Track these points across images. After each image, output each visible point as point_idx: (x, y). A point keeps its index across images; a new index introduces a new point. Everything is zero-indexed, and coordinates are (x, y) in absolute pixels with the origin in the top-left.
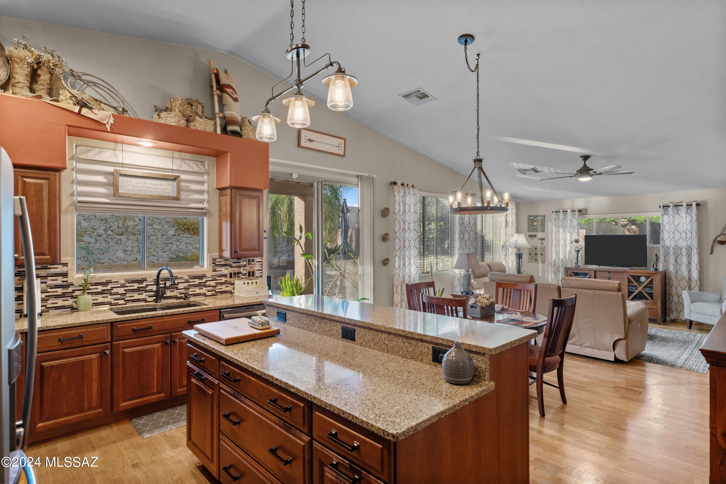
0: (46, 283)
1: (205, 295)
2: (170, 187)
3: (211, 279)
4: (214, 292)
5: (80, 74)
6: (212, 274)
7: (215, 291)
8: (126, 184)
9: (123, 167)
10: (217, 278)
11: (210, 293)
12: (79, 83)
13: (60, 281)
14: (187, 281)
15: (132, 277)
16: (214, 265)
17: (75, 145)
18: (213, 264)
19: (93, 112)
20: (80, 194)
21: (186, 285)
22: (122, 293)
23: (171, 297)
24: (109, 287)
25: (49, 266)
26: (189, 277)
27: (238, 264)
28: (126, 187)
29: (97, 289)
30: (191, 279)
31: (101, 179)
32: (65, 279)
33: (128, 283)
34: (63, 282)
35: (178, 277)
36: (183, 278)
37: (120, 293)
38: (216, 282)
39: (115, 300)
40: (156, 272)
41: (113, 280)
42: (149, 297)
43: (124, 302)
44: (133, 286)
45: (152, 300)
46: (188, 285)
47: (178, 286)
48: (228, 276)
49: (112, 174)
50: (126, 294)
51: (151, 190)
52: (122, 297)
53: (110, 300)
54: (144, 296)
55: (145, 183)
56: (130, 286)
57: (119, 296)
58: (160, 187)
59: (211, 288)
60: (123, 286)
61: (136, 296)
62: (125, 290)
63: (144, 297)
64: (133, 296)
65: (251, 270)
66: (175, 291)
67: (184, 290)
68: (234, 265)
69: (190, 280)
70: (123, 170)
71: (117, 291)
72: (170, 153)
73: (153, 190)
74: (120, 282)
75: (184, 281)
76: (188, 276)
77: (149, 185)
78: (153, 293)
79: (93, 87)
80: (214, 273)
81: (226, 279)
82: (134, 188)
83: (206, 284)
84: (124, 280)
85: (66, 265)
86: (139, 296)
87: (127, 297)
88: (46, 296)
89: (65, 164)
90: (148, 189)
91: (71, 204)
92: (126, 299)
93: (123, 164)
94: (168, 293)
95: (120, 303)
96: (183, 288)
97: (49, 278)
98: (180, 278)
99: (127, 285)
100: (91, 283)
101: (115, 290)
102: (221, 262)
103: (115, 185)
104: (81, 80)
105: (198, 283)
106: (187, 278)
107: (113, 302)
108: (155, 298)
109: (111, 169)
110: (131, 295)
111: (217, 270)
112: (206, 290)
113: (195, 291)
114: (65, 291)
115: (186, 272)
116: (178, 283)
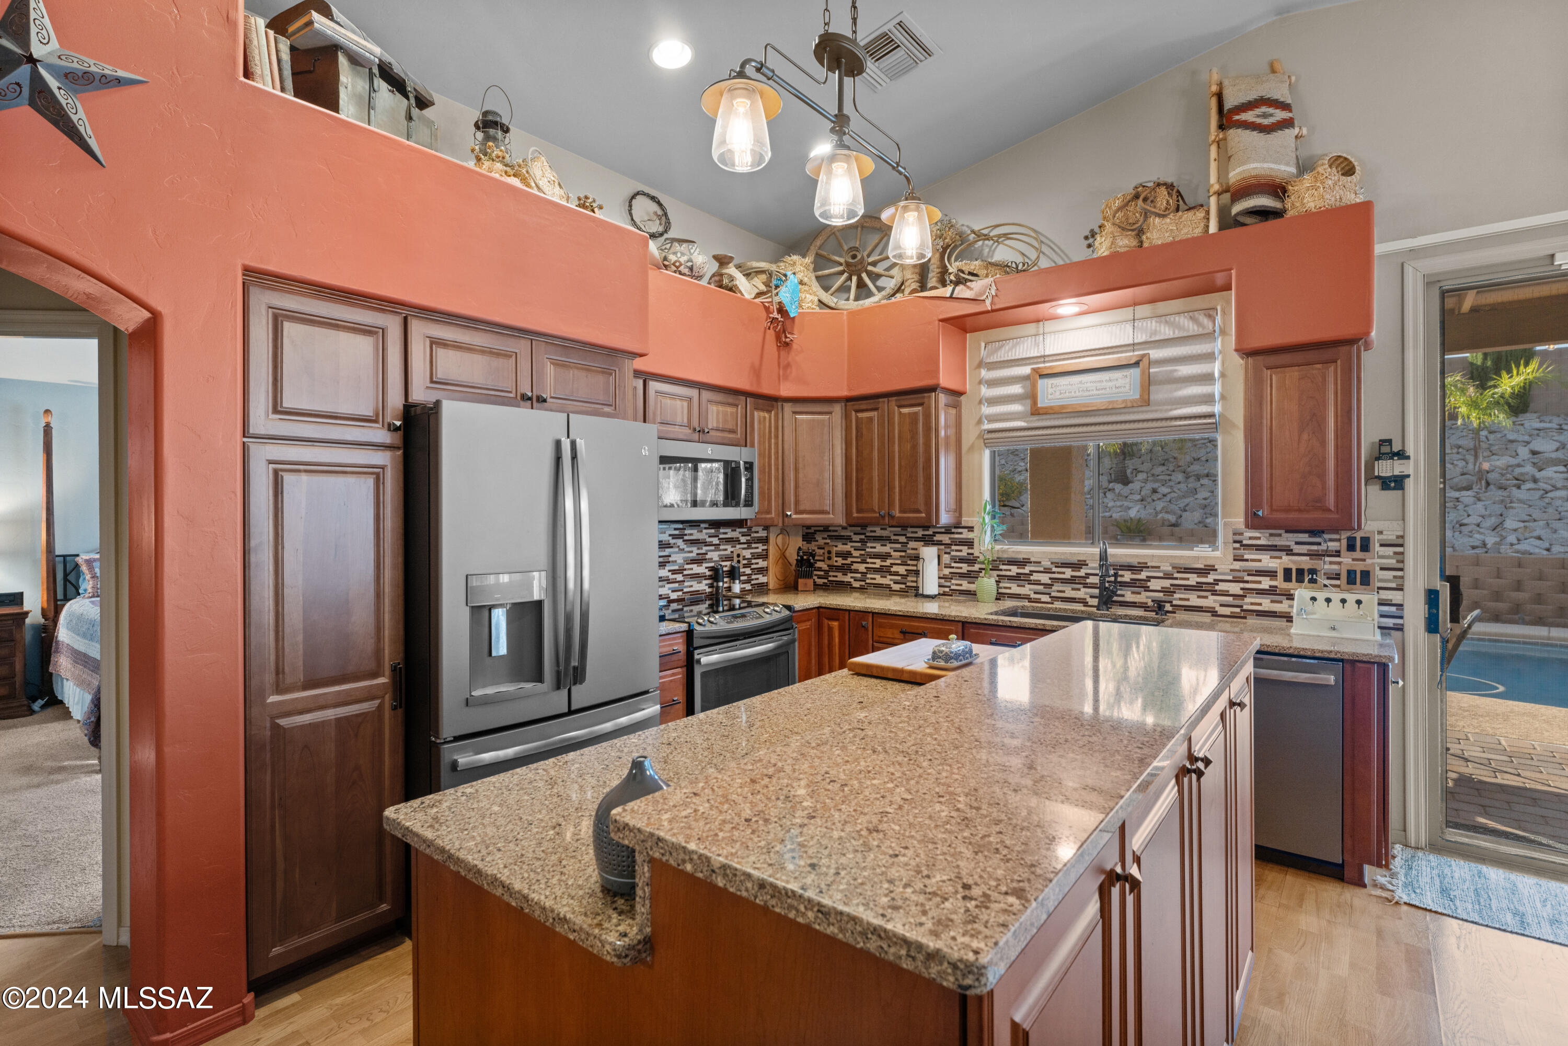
0: (950, 553)
1: (1214, 613)
2: (1128, 380)
3: (1230, 578)
4: (1238, 610)
5: (985, 232)
6: (1232, 567)
7: (1241, 606)
8: (1050, 390)
9: (1044, 362)
10: (1247, 578)
11: (1227, 611)
12: (987, 245)
13: (965, 551)
14: (1168, 576)
15: (1063, 558)
16: (1237, 545)
17: (983, 345)
18: (1235, 542)
19: (968, 287)
20: (992, 419)
21: (1167, 583)
22: (1046, 582)
23: (1133, 605)
24: (1027, 570)
25: (953, 530)
26: (1173, 568)
27: (1315, 547)
28: (1050, 397)
29: (1011, 570)
30: (1178, 572)
31: (1017, 389)
32: (970, 551)
33: (1056, 567)
34: (969, 554)
35: (1149, 564)
36: (1159, 567)
37: (1042, 582)
38: (1242, 585)
39: (1035, 593)
40: (1099, 550)
41: (1032, 559)
42: (1091, 597)
43: (1049, 600)
44: (1064, 573)
46: (1172, 585)
47: (1149, 584)
48: (1280, 575)
49: (1026, 378)
50: (1053, 585)
51: (1091, 393)
52: (1047, 590)
53: (1028, 593)
54: (1082, 593)
55: (1081, 382)
56: (1058, 573)
57: (1041, 587)
58: (1110, 384)
59: (1231, 598)
60: (1047, 571)
61: (1069, 592)
62: (1050, 579)
63: (1082, 597)
64: (1064, 592)
65: (1359, 567)
66: (1143, 593)
67: (1161, 594)
68: (1297, 549)
69: (1176, 575)
70: (1045, 368)
71: (1039, 578)
72: (1127, 313)
73: (1095, 392)
74: (1043, 563)
75: (1161, 575)
76: (1171, 565)
77: (1089, 384)
78: (1097, 591)
79: (1007, 242)
80: (1238, 565)
81: (1274, 583)
82: (1062, 396)
83: (1217, 588)
84: (1050, 560)
85: (971, 529)
86: (1074, 592)
87: (1054, 591)
89: (938, 378)
90: (1087, 394)
91: (980, 436)
92: (1053, 594)
93: (1044, 356)
94: (1129, 596)
96: (1159, 588)
97: (954, 547)
98: (1153, 567)
99: (1054, 569)
100: (1003, 561)
101: (1035, 577)
102: (1259, 538)
103: (1032, 396)
104: (988, 239)
105: (1194, 584)
106: (1170, 568)
107: (1033, 596)
109: (1026, 370)
110: (1061, 589)
111: (1246, 557)
112: (1215, 601)
113: (1188, 600)
114: (971, 568)
115: (1168, 556)
116: (1149, 578)
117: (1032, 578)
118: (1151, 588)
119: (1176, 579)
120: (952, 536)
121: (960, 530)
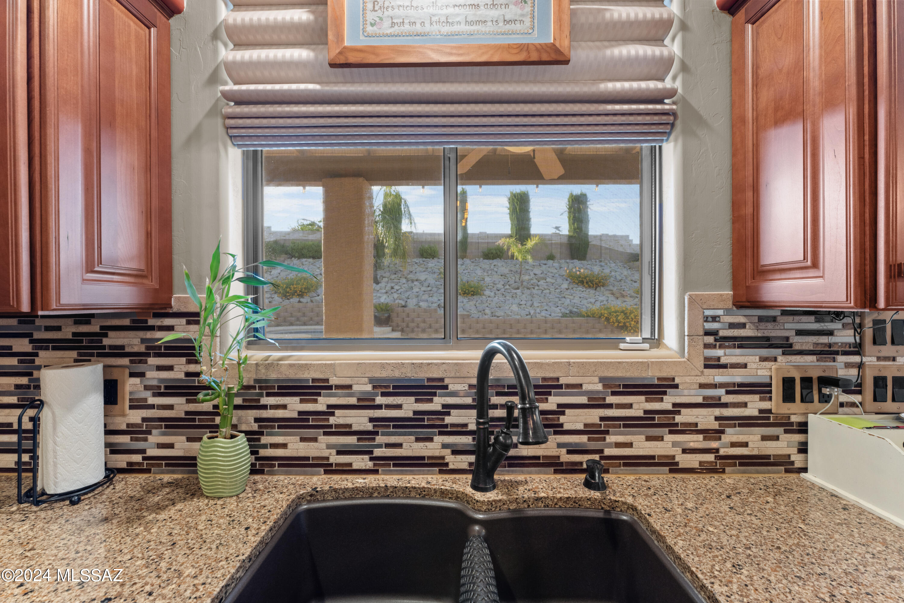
0: (141, 375)
1: (673, 467)
3: (699, 399)
4: (710, 457)
6: (703, 380)
7: (716, 451)
10: (725, 398)
11: (694, 461)
14: (595, 402)
15: (397, 374)
16: (710, 339)
18: (707, 333)
21: (594, 416)
22: (362, 428)
23: (534, 462)
24: (321, 404)
25: (152, 322)
26: (605, 386)
27: (824, 340)
29: (284, 407)
30: (614, 393)
32: (193, 368)
33: (383, 394)
34: (188, 374)
35: (562, 381)
36: (580, 386)
37: (355, 428)
38: (717, 412)
39: (339, 453)
40: (477, 355)
41: (334, 381)
42: (455, 452)
43: (370, 465)
44: (399, 407)
45: (465, 466)
46: (602, 419)
47: (562, 419)
48: (777, 390)
50: (377, 433)
52: (365, 445)
53: (326, 453)
54: (436, 446)
56: (389, 407)
57: (352, 440)
59: (700, 437)
60: (365, 404)
62: (371, 420)
63: (437, 453)
64: (399, 446)
65: (888, 371)
66: (551, 438)
67: (585, 438)
68: (799, 342)
69: (610, 399)
71: (348, 421)
74: (355, 388)
75: (583, 400)
76: (602, 380)
78: (467, 440)
80: (711, 376)
81: (765, 405)
82: (395, 29)
83: (678, 419)
84: (371, 380)
85: (192, 318)
86: (421, 444)
87: (379, 446)
88: (144, 420)
91: (214, 111)
92: (378, 452)
95: (355, 466)
96: (580, 427)
97: (152, 361)
98: (568, 386)
99: (380, 400)
100: (267, 388)
101: (339, 418)
102: (743, 326)
105: (640, 414)
106: (599, 387)
107: (335, 459)
108: (472, 458)
110: (393, 439)
111: (724, 360)
112: (675, 444)
113: (630, 445)
114: (192, 407)
115: (596, 364)
116: (562, 408)
117: (332, 420)
118: (566, 427)
119: (610, 406)
120: (149, 335)
121: (168, 322)
